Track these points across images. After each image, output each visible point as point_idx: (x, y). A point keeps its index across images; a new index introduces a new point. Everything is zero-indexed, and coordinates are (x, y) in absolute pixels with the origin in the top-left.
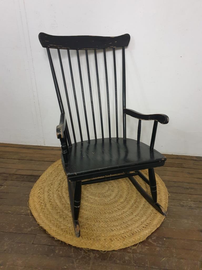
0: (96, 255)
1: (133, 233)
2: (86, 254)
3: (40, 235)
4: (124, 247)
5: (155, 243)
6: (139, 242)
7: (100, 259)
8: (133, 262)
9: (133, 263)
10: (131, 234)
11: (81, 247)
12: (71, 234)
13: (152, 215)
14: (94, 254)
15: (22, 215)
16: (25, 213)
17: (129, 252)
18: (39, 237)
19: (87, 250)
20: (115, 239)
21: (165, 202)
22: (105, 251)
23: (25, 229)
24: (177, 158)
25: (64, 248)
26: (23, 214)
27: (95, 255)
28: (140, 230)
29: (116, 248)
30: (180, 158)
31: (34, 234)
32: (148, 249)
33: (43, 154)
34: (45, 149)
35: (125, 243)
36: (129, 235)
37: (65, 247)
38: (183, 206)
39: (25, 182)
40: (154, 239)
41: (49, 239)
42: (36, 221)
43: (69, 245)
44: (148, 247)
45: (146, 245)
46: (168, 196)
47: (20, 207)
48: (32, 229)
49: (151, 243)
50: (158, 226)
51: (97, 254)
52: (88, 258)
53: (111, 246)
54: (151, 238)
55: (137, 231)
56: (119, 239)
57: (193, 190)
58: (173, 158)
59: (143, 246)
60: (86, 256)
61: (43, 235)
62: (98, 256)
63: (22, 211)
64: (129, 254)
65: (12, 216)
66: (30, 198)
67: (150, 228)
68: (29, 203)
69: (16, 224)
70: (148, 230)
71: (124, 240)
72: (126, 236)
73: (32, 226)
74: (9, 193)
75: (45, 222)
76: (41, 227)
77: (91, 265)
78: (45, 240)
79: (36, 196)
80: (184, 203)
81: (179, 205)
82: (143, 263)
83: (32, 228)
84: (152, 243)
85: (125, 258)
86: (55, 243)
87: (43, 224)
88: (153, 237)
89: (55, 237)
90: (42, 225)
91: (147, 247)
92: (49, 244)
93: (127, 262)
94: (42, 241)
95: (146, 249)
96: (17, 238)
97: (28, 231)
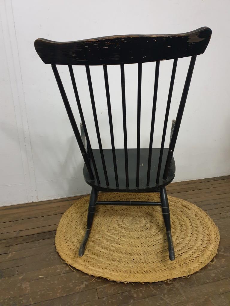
0: (180, 284)
3: (101, 286)
4: (203, 266)
5: (228, 254)
6: (214, 256)
7: (188, 286)
8: (222, 276)
11: (161, 280)
13: (206, 231)
15: (62, 275)
16: (63, 271)
17: (211, 270)
18: (102, 290)
19: (169, 281)
20: (189, 262)
22: (189, 276)
23: (77, 288)
24: (188, 184)
26: (62, 273)
28: (206, 246)
29: (197, 270)
30: (190, 183)
31: (93, 288)
32: (225, 261)
33: (41, 209)
34: (41, 205)
35: (201, 262)
36: (200, 254)
37: (141, 288)
38: (224, 218)
39: (39, 241)
40: (224, 251)
41: (116, 287)
42: (87, 274)
43: (145, 283)
45: (221, 258)
46: (206, 214)
47: (53, 267)
48: (86, 285)
50: (219, 238)
51: (181, 282)
52: (174, 289)
53: (191, 269)
54: (220, 251)
55: (204, 248)
56: (193, 261)
57: (221, 204)
58: (184, 185)
59: (218, 260)
60: (171, 287)
61: (105, 286)
62: (184, 283)
63: (58, 271)
64: (212, 271)
65: (47, 279)
66: (61, 254)
67: (214, 242)
68: (63, 260)
69: (60, 287)
70: (213, 244)
71: (199, 260)
72: (197, 255)
73: (83, 282)
74: (25, 258)
75: (98, 271)
76: (98, 277)
77: (183, 294)
78: (112, 290)
79: (66, 250)
80: (223, 215)
81: (220, 218)
83: (85, 283)
84: (224, 254)
85: (211, 276)
86: (126, 288)
87: (98, 273)
89: (123, 281)
90: (97, 275)
91: (223, 260)
92: (120, 292)
93: (216, 278)
94: (108, 291)
95: (223, 262)
96: (73, 301)
97: (82, 288)
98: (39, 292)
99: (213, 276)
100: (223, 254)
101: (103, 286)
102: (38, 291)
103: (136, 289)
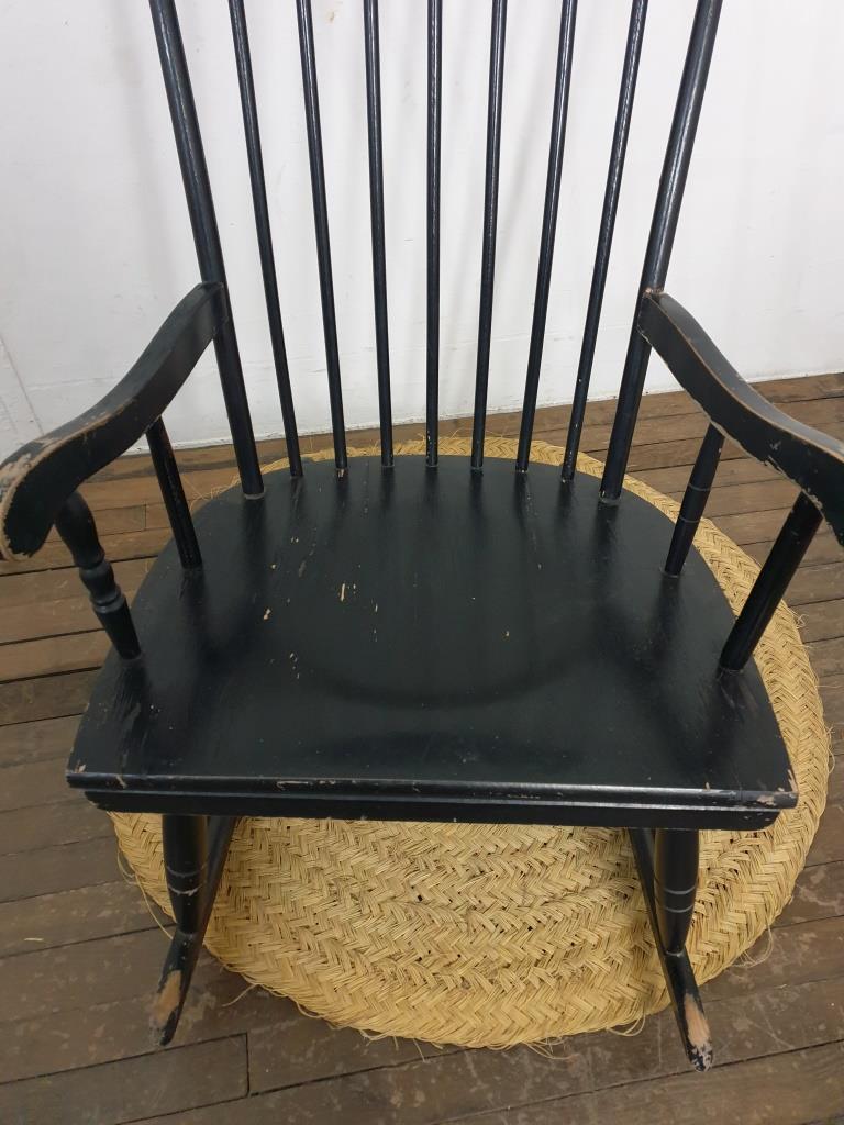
0: (594, 1054)
1: (722, 882)
2: (546, 1067)
3: (268, 1028)
5: (834, 903)
6: (771, 921)
7: (625, 1073)
8: (779, 1036)
9: (778, 1040)
10: (716, 892)
11: (514, 1042)
12: (432, 983)
14: (584, 1053)
16: (124, 920)
17: (741, 990)
18: (269, 1046)
19: (546, 1047)
21: (797, 671)
22: (637, 1023)
25: (425, 1065)
26: (117, 931)
27: (589, 1057)
28: (746, 852)
31: (236, 1032)
32: (813, 943)
35: (709, 949)
36: (712, 899)
40: (822, 882)
43: (449, 1046)
44: (813, 935)
45: (801, 924)
47: (84, 891)
48: (206, 1010)
49: (815, 904)
51: (597, 1049)
52: (563, 1086)
53: (652, 988)
55: (736, 866)
59: (786, 934)
60: (552, 1073)
61: (284, 1025)
62: (608, 1055)
63: (106, 913)
64: (744, 1001)
65: (59, 959)
68: (125, 862)
69: (106, 1007)
70: (784, 847)
73: (198, 991)
76: (258, 987)
77: (594, 1120)
78: (309, 1054)
82: (822, 1027)
83: (206, 997)
84: (821, 903)
85: (735, 1025)
87: (262, 967)
88: (815, 872)
89: (362, 1025)
90: (260, 974)
91: (807, 936)
92: (339, 1068)
93: (749, 1045)
94: (293, 1061)
95: (805, 948)
96: (146, 1092)
97: (190, 1027)
98: (18, 1022)
99: (740, 1029)
100: (813, 898)
101: (278, 1025)
102: (16, 1017)
103: (403, 1064)
